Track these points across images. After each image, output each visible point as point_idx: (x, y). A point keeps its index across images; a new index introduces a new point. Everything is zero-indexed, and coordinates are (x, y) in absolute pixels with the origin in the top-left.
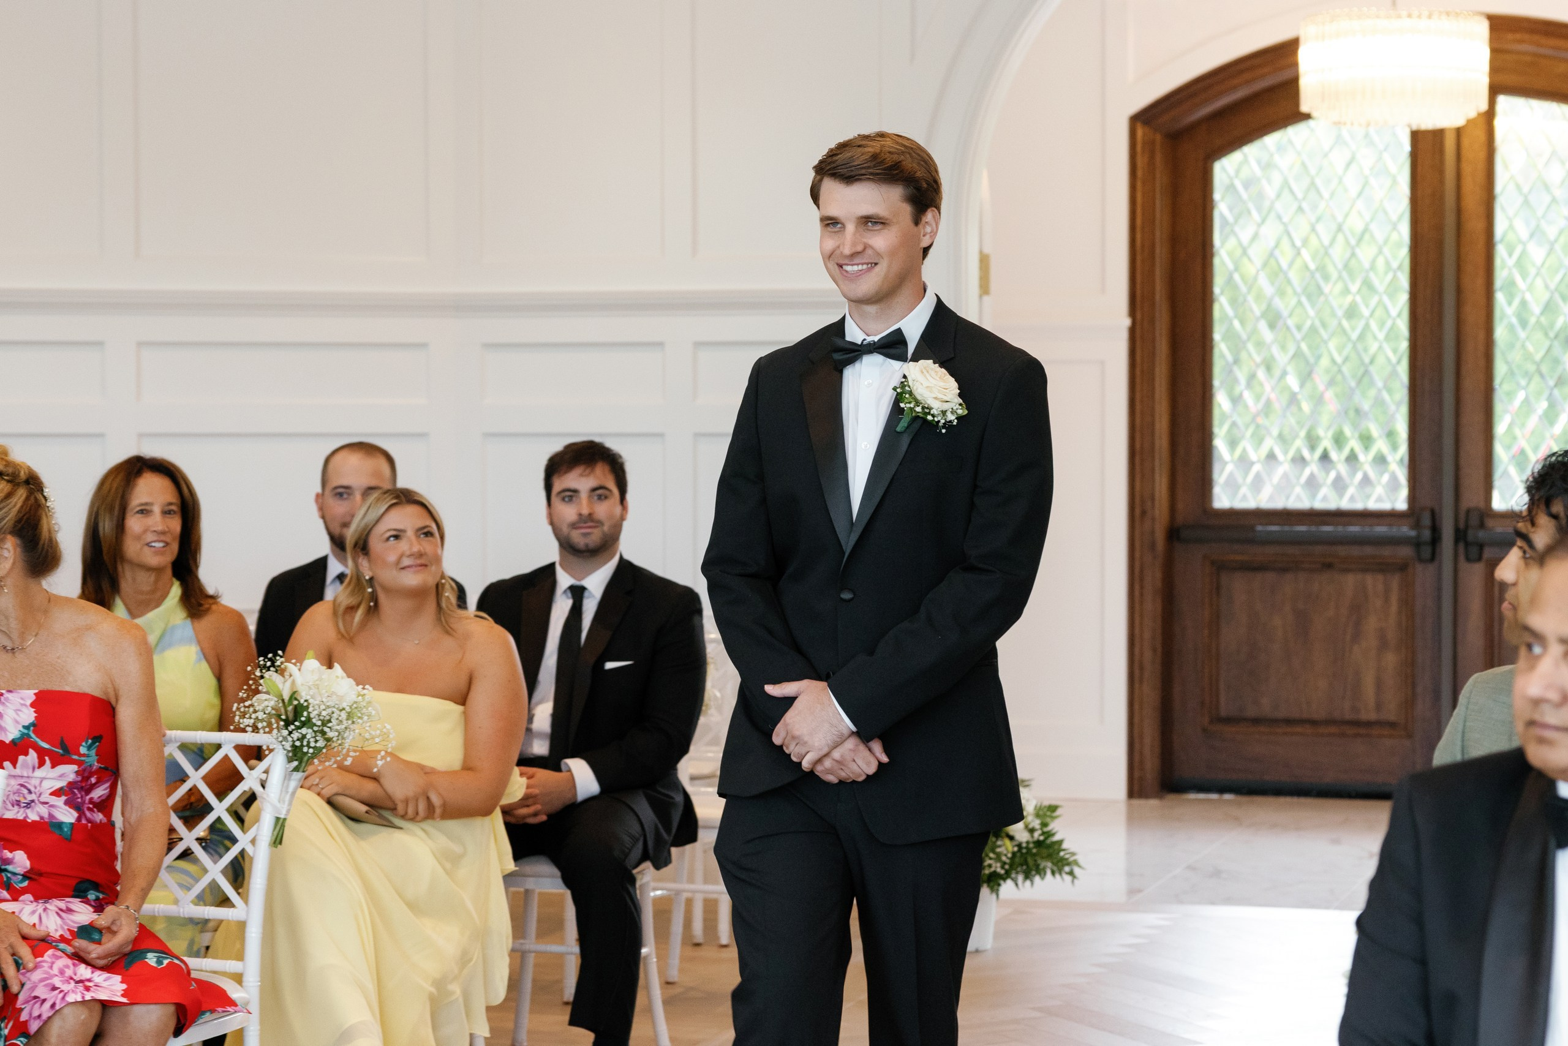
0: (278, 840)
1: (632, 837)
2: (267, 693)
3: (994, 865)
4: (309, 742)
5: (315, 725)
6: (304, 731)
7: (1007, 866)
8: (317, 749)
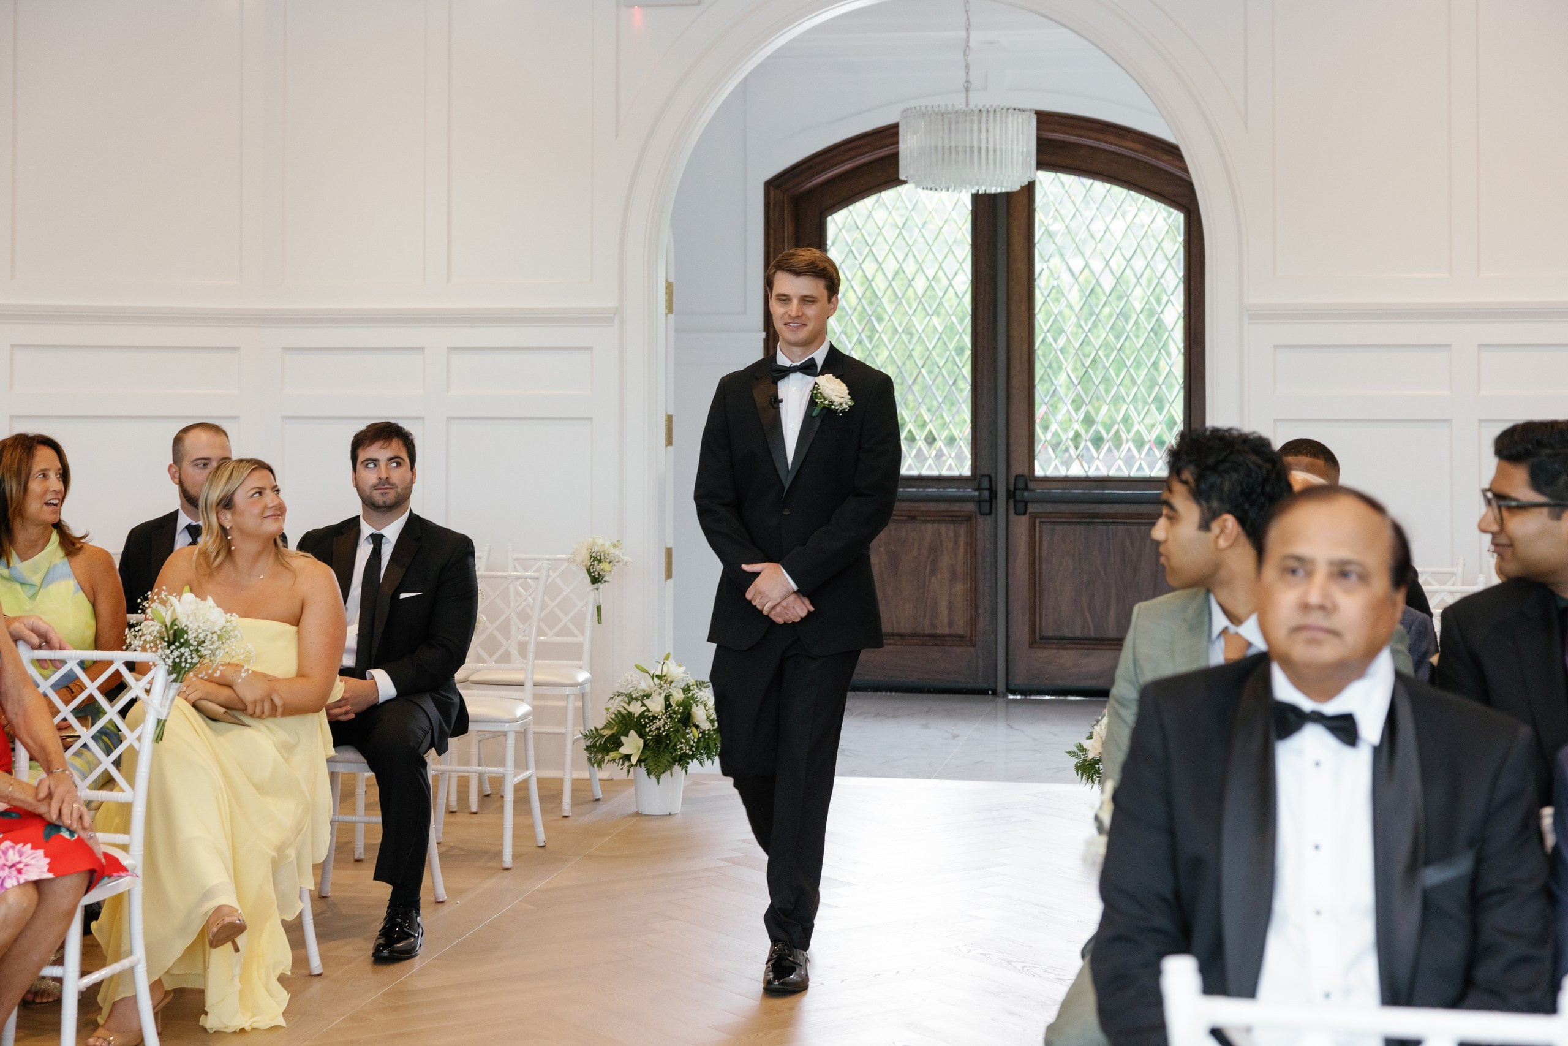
0: (159, 738)
1: (422, 730)
2: (152, 620)
3: (684, 748)
4: (186, 659)
5: (192, 645)
6: (183, 650)
7: (694, 749)
8: (193, 665)
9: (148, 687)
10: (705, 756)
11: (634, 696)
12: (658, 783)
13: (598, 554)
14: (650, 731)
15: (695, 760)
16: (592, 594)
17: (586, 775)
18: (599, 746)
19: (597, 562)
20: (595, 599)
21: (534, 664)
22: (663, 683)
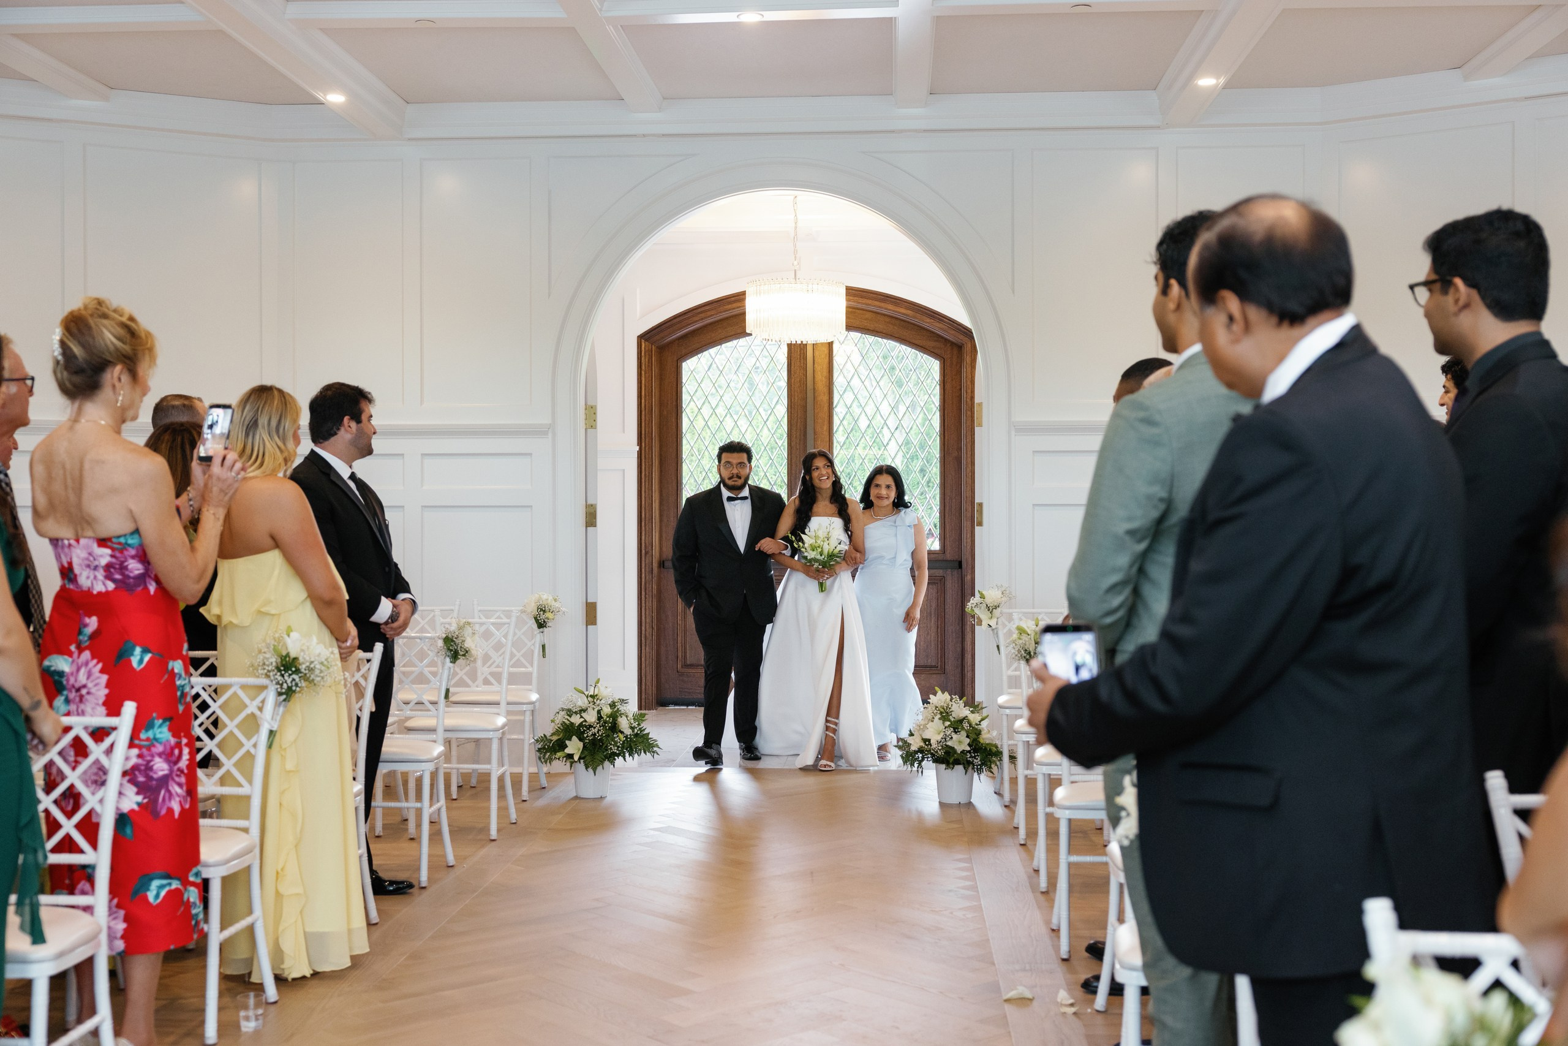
3: (613, 748)
5: (302, 672)
7: (620, 749)
9: (260, 705)
10: (627, 755)
11: (574, 711)
12: (595, 775)
13: (543, 606)
14: (587, 736)
15: (620, 757)
16: (538, 636)
17: (534, 770)
18: (548, 748)
19: (542, 612)
20: (541, 640)
21: (507, 690)
22: (595, 700)
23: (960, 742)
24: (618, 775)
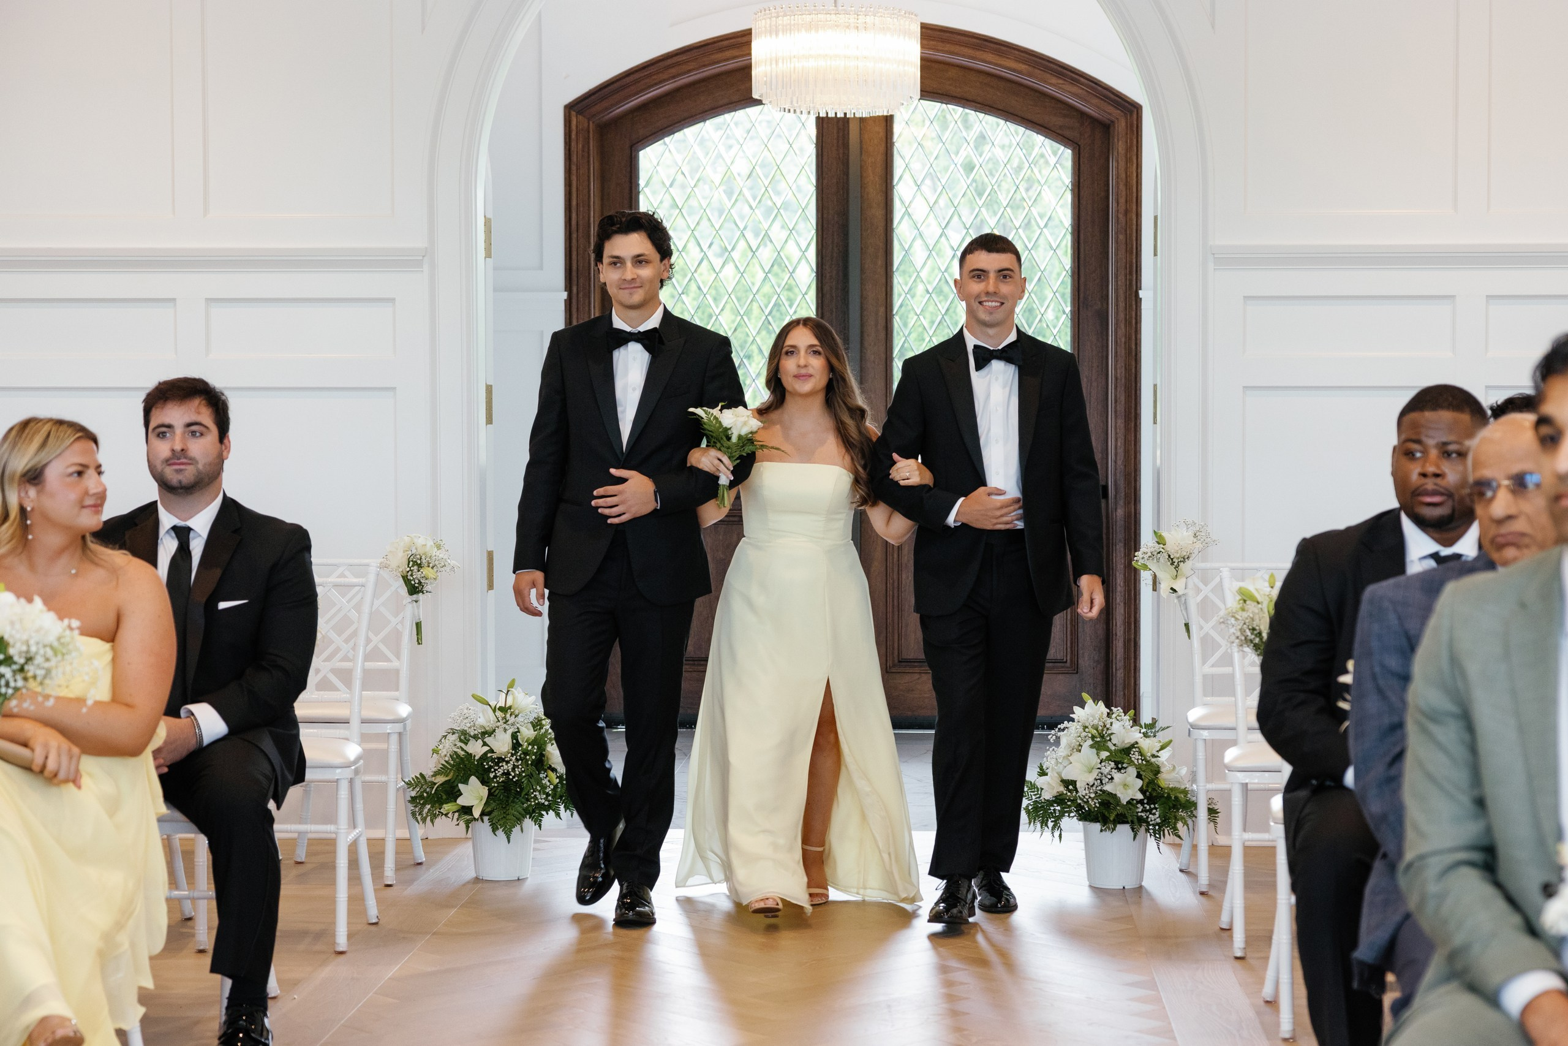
1: (266, 776)
3: (539, 797)
4: (8, 682)
5: (15, 663)
7: (550, 798)
8: (16, 689)
10: (562, 807)
11: (472, 734)
12: (509, 842)
13: (418, 557)
14: (495, 777)
15: (551, 812)
16: (410, 606)
17: (404, 833)
18: (428, 797)
19: (416, 567)
20: (414, 614)
21: (361, 696)
22: (508, 716)
23: (1125, 786)
24: (547, 841)
